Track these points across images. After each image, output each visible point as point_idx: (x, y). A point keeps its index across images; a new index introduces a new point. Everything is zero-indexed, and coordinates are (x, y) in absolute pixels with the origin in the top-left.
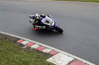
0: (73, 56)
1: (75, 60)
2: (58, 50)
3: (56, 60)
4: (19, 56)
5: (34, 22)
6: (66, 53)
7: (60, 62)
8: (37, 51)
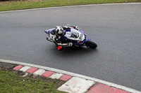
0: (92, 79)
1: (97, 83)
2: (72, 74)
3: (71, 87)
4: (18, 88)
5: (55, 39)
6: (83, 76)
7: (76, 89)
8: (43, 78)
